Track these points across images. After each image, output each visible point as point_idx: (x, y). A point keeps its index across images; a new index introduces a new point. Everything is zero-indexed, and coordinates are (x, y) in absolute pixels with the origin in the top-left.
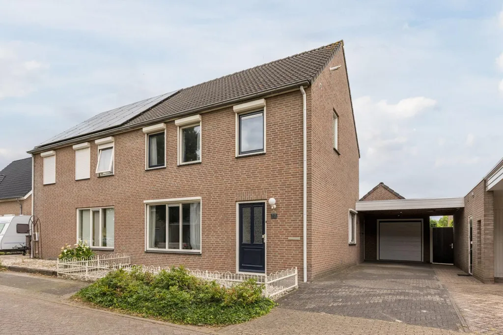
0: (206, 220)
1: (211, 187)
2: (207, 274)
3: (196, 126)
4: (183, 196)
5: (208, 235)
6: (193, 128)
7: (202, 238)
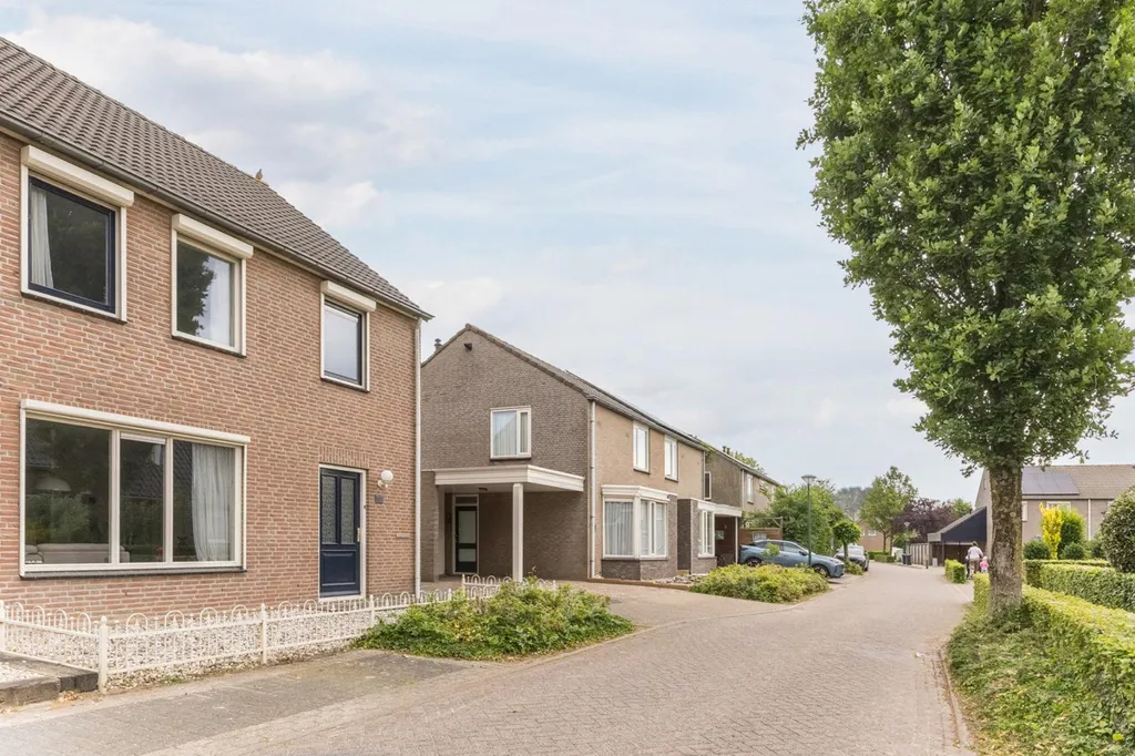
0: (256, 493)
1: (269, 421)
2: (264, 613)
3: (216, 257)
4: (189, 422)
5: (260, 528)
6: (205, 256)
7: (248, 532)
